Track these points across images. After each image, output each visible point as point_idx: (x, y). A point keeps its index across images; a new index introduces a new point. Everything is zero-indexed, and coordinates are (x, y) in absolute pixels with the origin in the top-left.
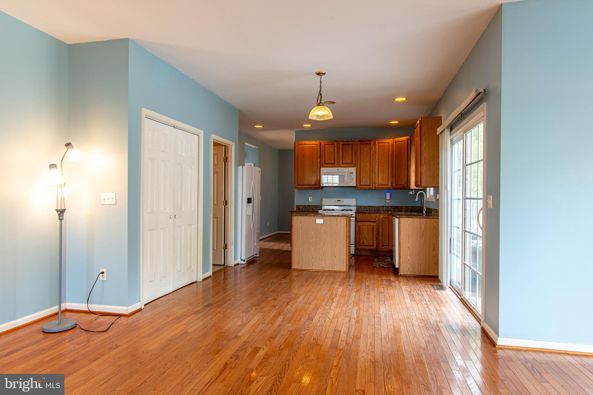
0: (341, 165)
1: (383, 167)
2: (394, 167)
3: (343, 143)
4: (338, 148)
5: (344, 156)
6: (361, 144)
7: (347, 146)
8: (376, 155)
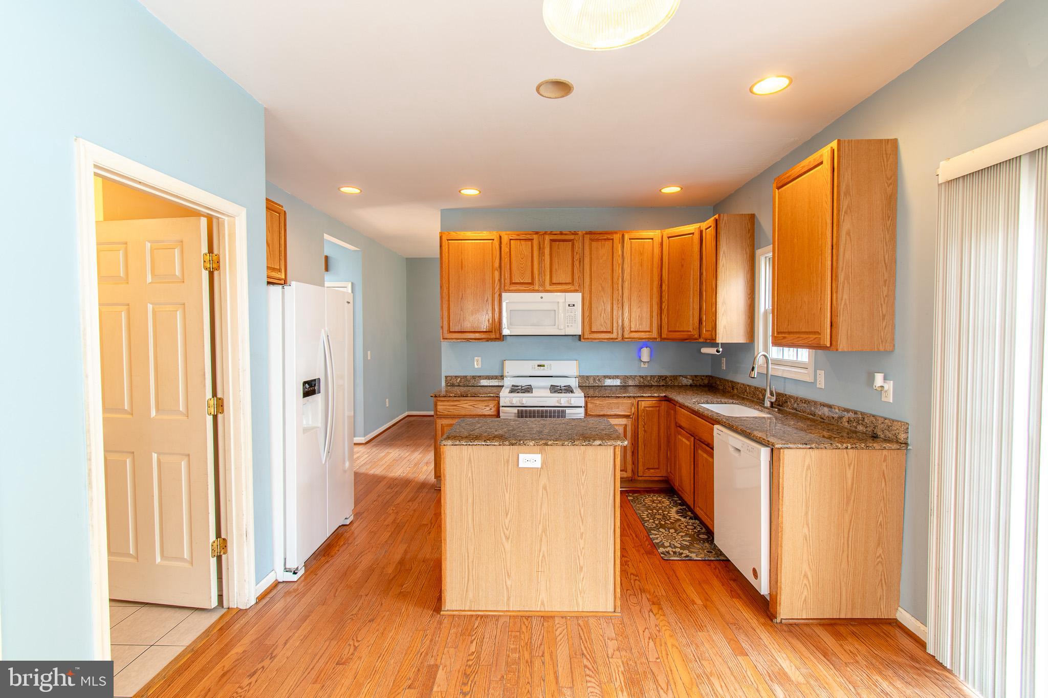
0: (548, 287)
1: (640, 291)
2: (664, 293)
3: (552, 238)
4: (541, 249)
5: (555, 266)
6: (591, 240)
7: (561, 243)
8: (626, 266)
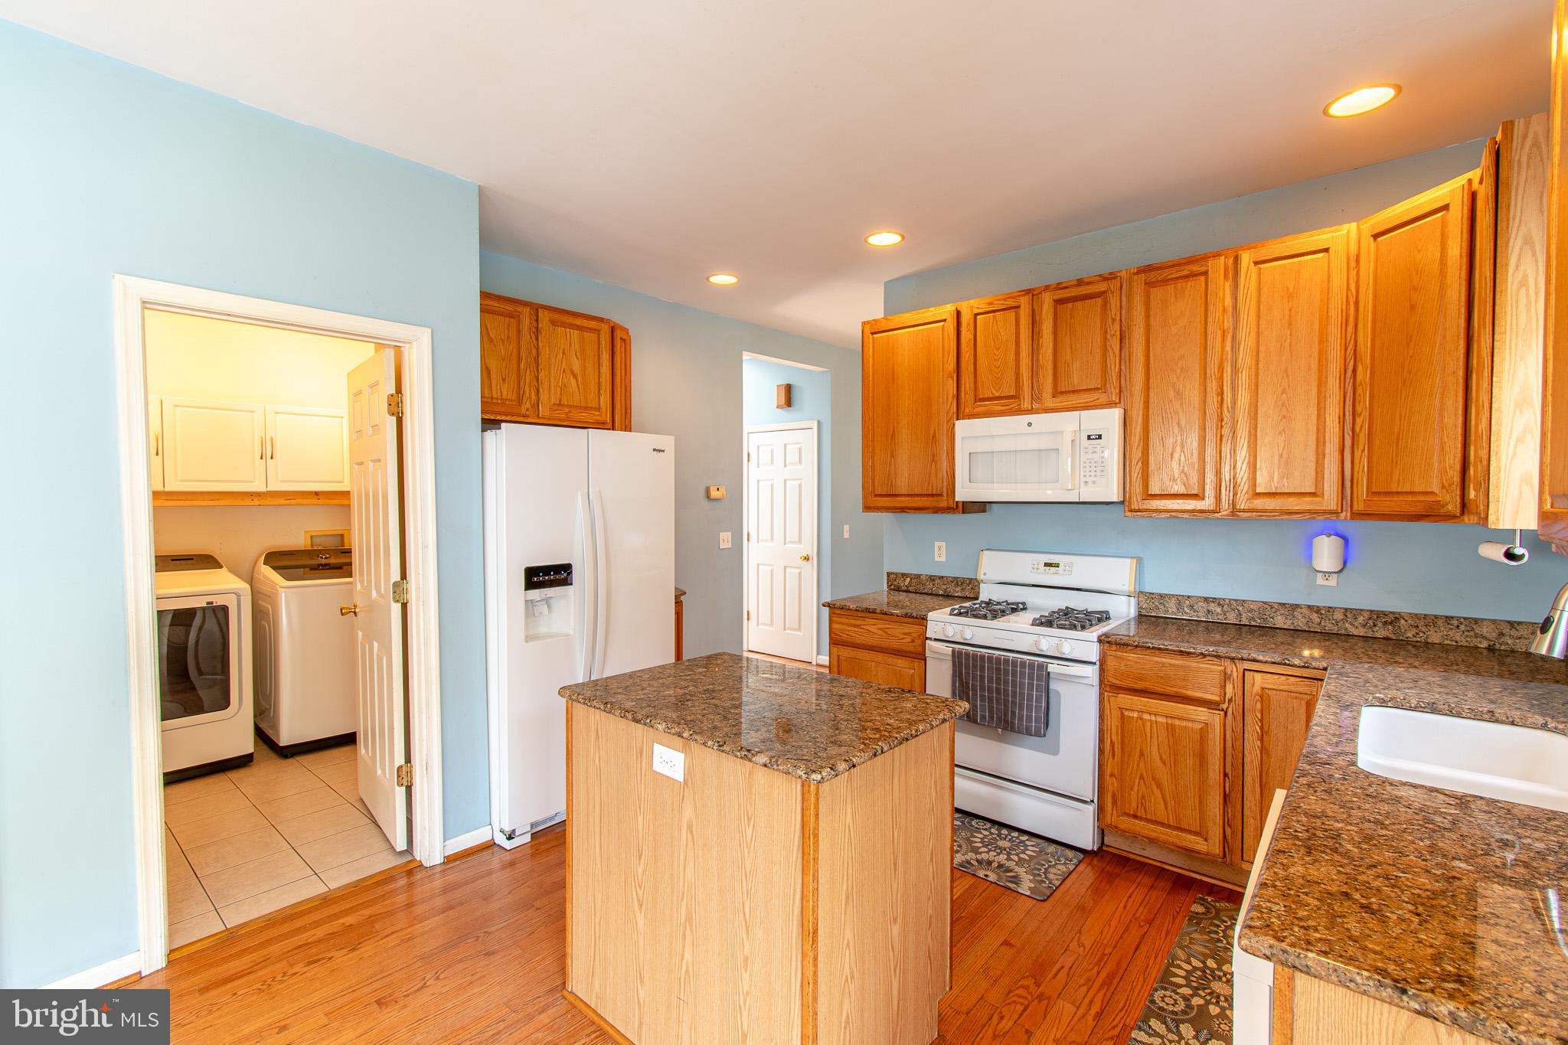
0: (1049, 403)
1: (1284, 392)
2: (1359, 391)
3: (1056, 297)
4: (1034, 323)
5: (1066, 355)
6: (1149, 284)
7: (1079, 304)
8: (1242, 334)
